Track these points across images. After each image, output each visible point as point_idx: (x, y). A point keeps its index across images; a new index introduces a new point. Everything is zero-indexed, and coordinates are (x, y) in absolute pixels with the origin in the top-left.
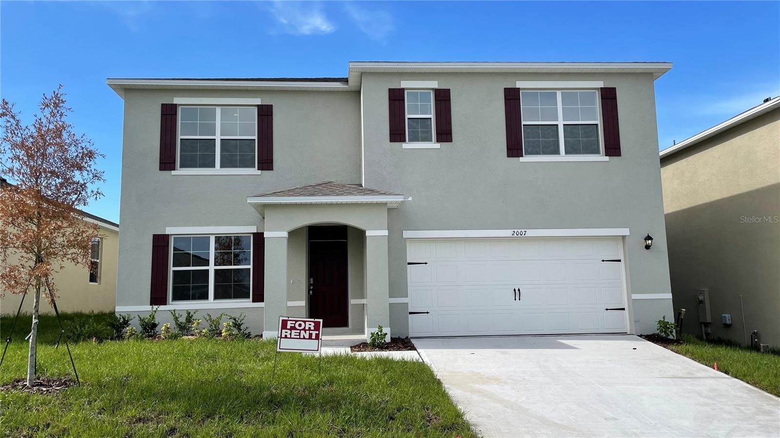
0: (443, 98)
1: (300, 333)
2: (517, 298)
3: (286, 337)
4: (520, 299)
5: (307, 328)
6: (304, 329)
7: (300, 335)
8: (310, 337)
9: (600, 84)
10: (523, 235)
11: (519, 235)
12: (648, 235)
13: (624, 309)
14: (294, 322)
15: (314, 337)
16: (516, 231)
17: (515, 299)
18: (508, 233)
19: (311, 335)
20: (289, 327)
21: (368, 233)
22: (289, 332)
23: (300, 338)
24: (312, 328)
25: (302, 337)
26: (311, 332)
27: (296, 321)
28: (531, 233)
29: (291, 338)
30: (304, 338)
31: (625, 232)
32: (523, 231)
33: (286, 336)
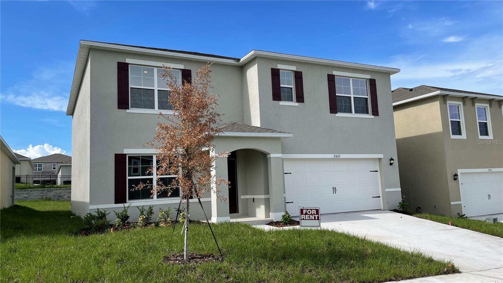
0: (298, 76)
1: (310, 216)
3: (303, 219)
4: (336, 193)
5: (313, 214)
6: (311, 214)
7: (310, 218)
8: (315, 219)
9: (369, 77)
10: (339, 157)
11: (337, 157)
12: (392, 158)
13: (380, 197)
15: (316, 219)
16: (336, 155)
17: (334, 193)
18: (331, 156)
19: (315, 217)
20: (304, 213)
22: (304, 216)
23: (310, 220)
24: (315, 213)
27: (307, 210)
28: (343, 156)
29: (306, 220)
30: (312, 219)
31: (381, 156)
32: (339, 155)
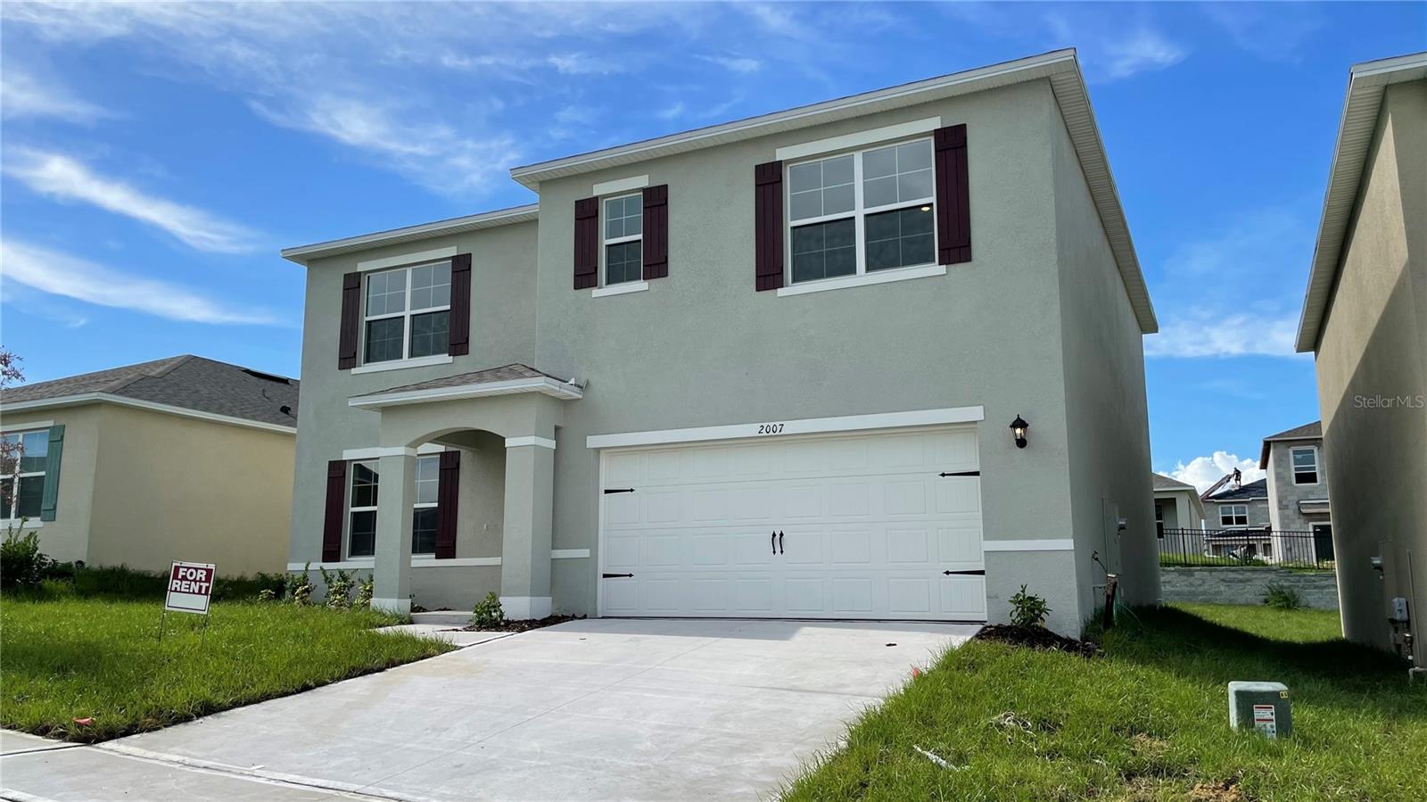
0: (656, 201)
1: (190, 585)
2: (778, 549)
3: (176, 591)
4: (782, 552)
5: (198, 579)
6: (195, 580)
7: (189, 588)
8: (200, 593)
9: (935, 123)
10: (777, 433)
11: (771, 433)
12: (1018, 418)
13: (982, 573)
14: (186, 570)
15: (203, 592)
16: (765, 425)
17: (774, 552)
18: (751, 430)
19: (201, 587)
20: (180, 577)
21: (508, 443)
22: (179, 582)
23: (189, 593)
24: (203, 579)
25: (191, 591)
26: (202, 584)
27: (188, 568)
28: (791, 427)
29: (180, 592)
30: (194, 593)
31: (976, 413)
32: (777, 424)
33: (176, 588)
